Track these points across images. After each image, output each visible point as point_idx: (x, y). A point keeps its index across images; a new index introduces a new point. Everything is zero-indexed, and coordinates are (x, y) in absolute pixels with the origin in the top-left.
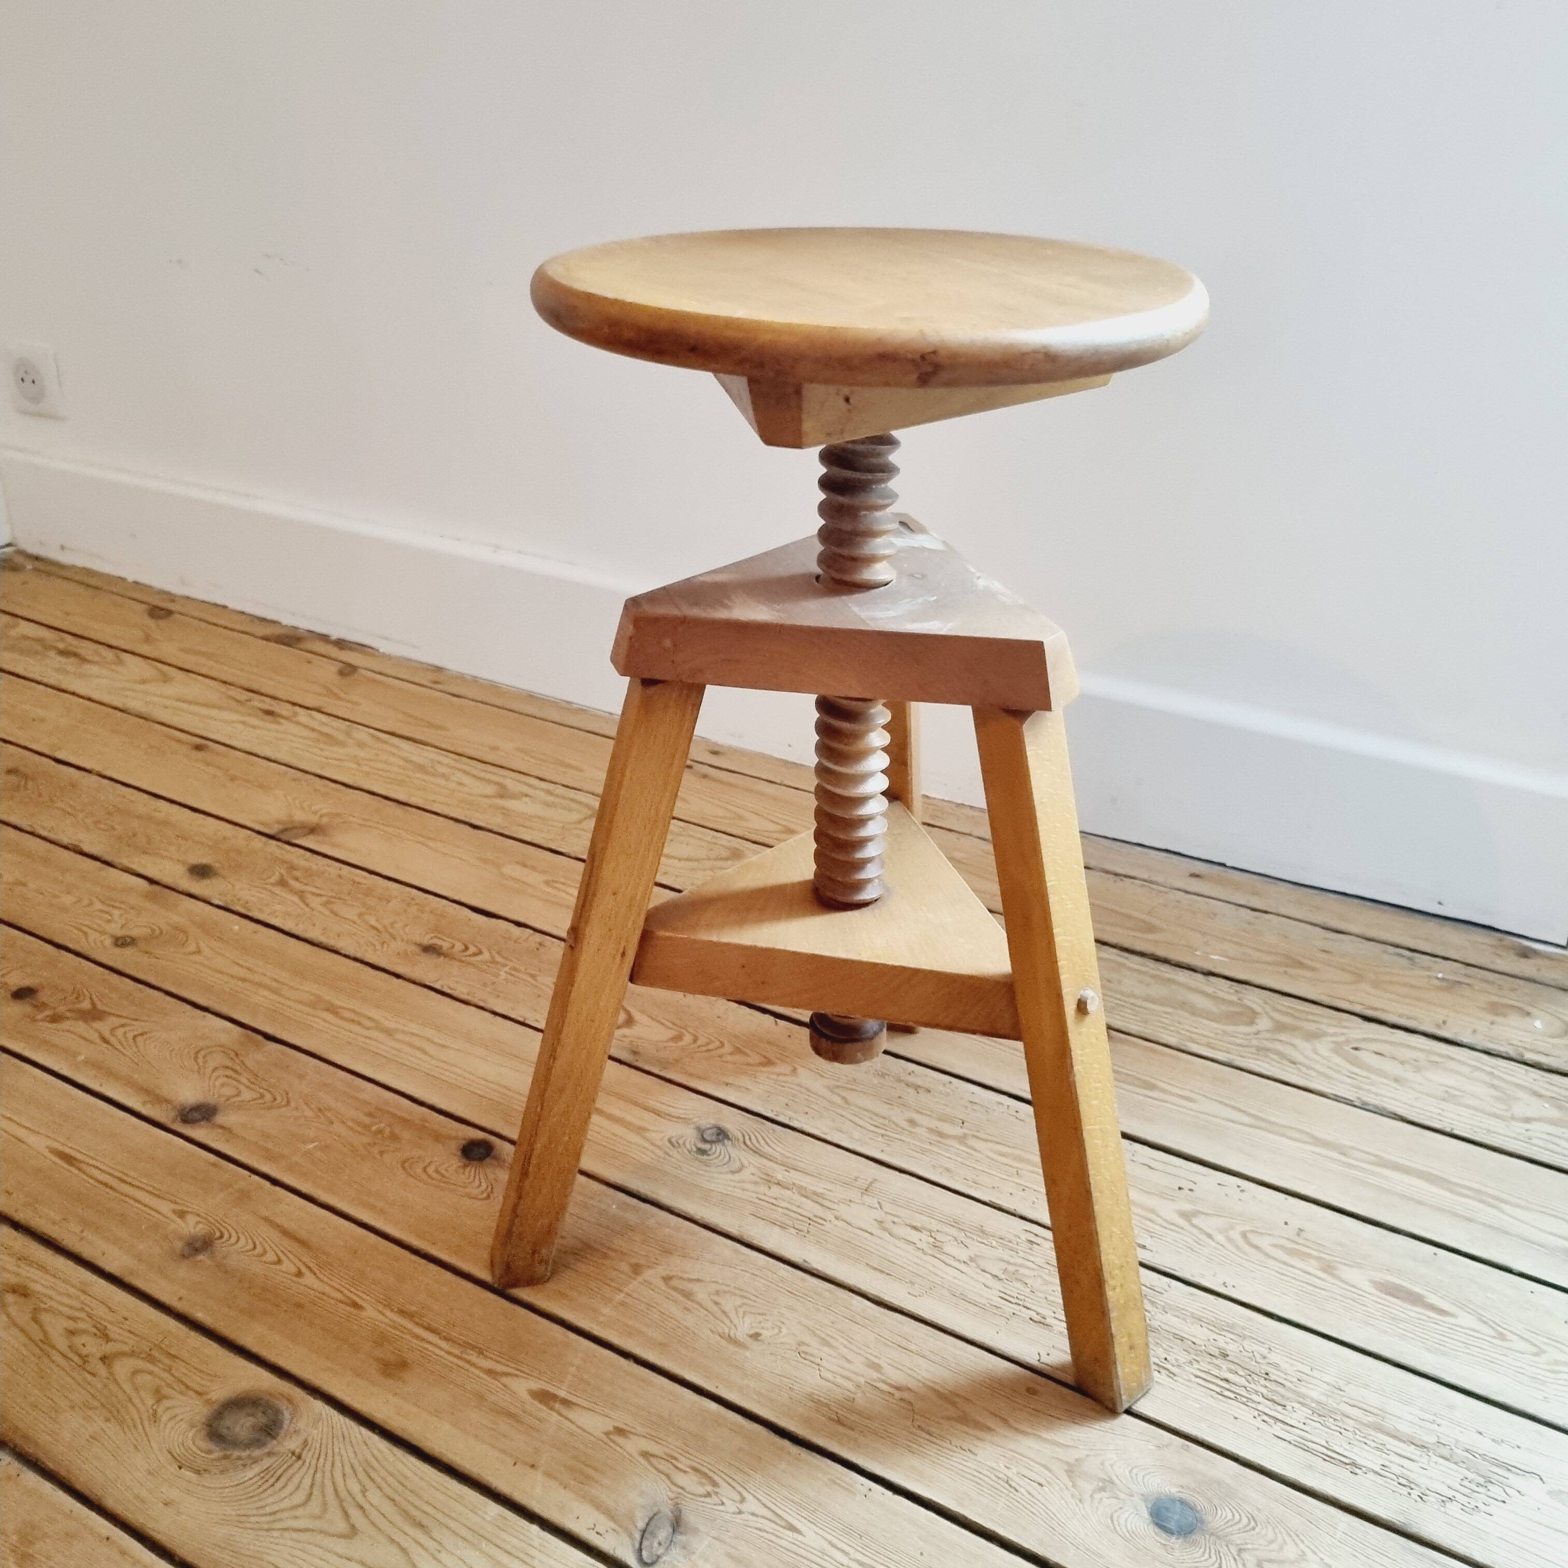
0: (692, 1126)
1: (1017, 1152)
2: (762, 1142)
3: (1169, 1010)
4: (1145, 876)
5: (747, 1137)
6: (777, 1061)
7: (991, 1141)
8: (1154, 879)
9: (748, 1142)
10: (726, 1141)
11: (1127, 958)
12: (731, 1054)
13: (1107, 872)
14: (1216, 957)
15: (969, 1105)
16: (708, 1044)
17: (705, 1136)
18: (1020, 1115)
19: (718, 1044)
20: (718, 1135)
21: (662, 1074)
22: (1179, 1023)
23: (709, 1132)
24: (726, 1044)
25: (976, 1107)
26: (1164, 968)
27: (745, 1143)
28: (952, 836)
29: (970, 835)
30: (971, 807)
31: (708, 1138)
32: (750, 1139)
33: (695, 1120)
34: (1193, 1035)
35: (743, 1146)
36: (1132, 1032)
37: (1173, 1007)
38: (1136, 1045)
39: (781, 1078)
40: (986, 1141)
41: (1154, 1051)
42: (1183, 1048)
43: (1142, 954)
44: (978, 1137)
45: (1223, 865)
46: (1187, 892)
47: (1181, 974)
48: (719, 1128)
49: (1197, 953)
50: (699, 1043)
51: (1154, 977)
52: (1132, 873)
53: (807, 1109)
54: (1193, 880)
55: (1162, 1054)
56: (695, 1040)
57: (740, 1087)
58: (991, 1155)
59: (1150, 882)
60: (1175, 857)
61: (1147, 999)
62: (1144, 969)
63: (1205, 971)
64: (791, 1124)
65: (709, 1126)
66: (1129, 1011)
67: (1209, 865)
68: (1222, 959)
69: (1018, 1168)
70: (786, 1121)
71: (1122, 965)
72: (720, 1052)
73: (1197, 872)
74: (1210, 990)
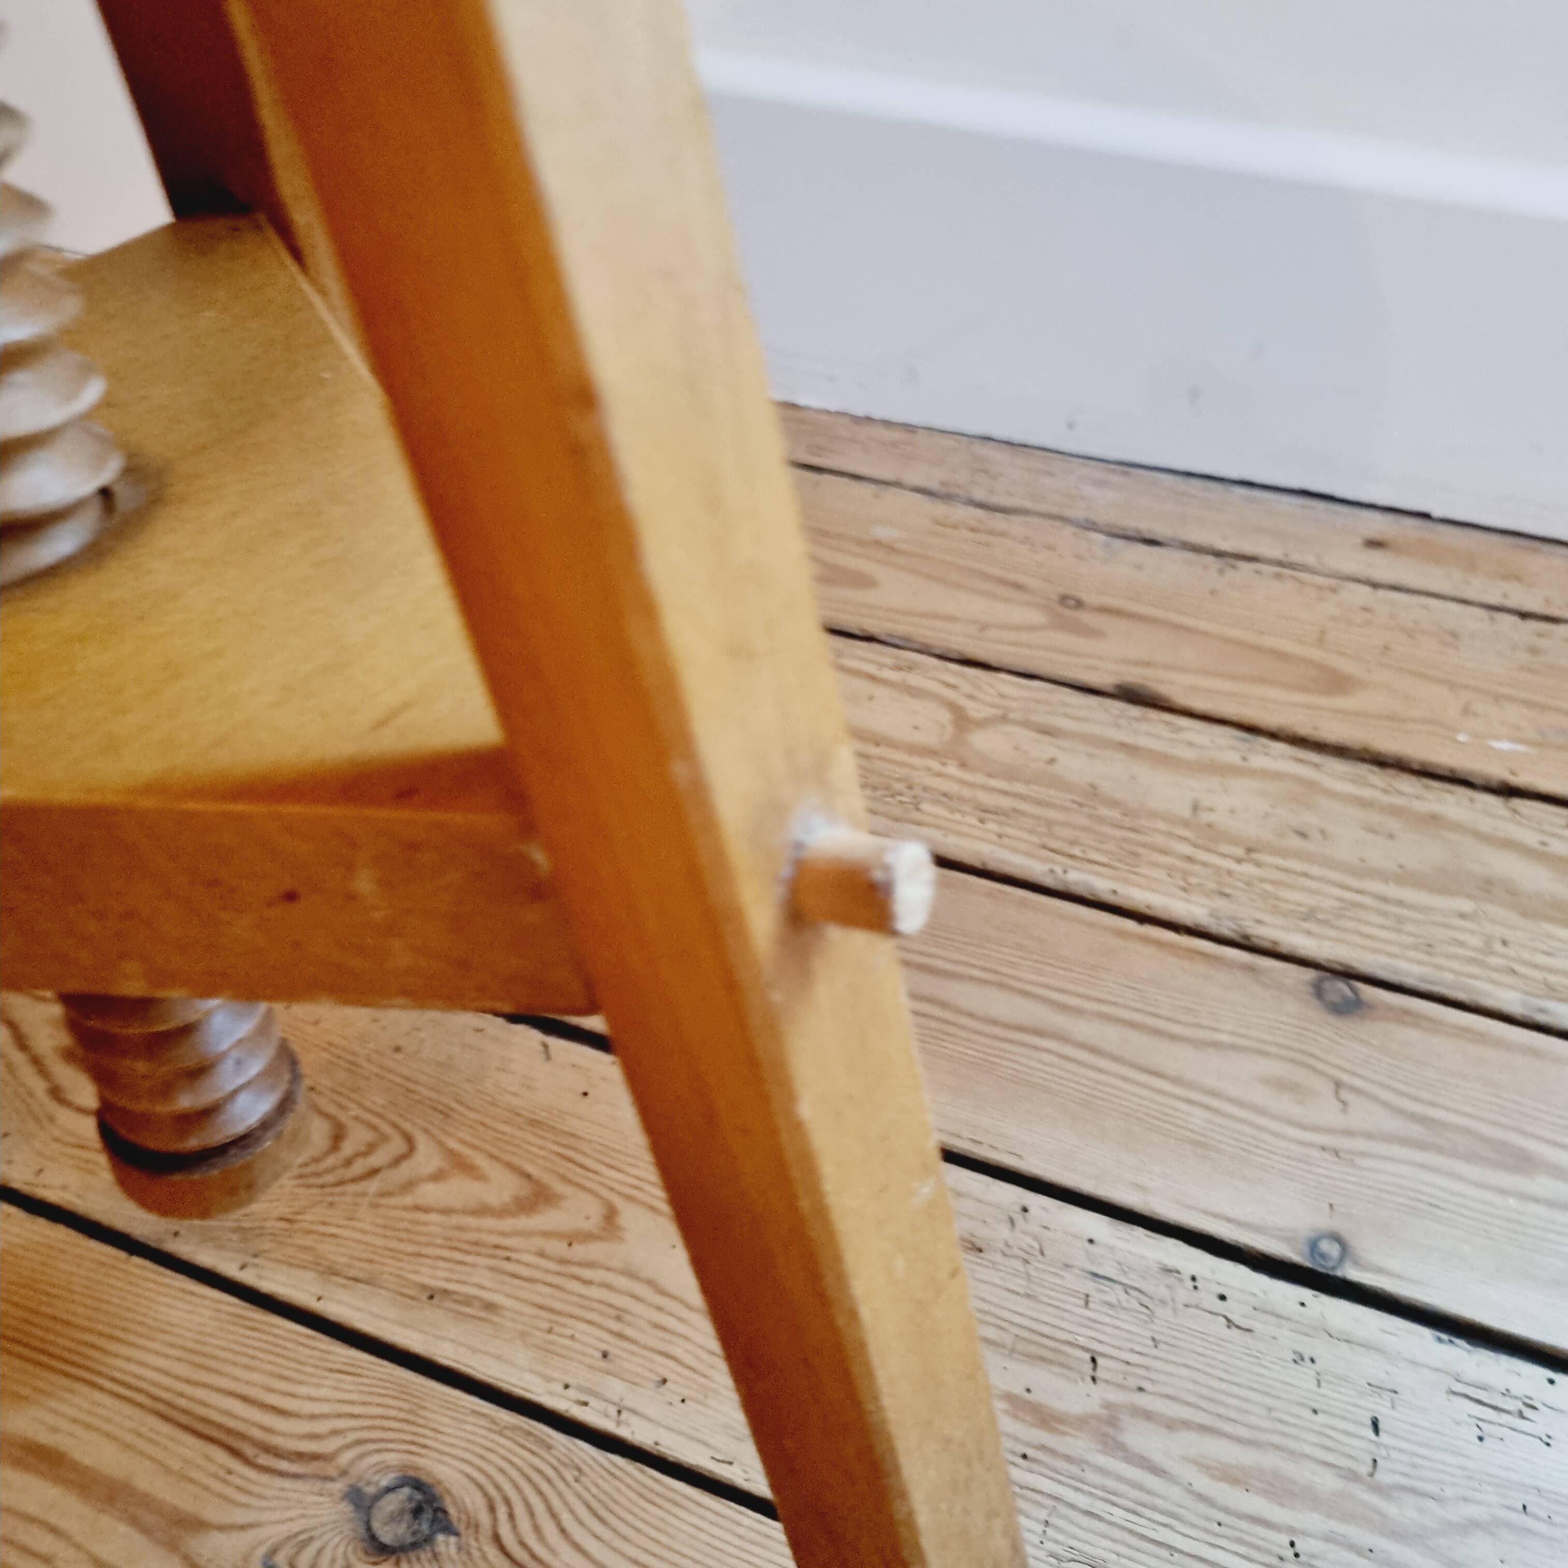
0: (339, 1486)
1: (1269, 1461)
2: (549, 1529)
3: (1467, 906)
4: (1275, 552)
5: (502, 1512)
6: (559, 1187)
7: (1187, 1425)
8: (1296, 558)
9: (505, 1531)
10: (440, 1538)
11: (1316, 766)
12: (438, 1177)
13: (1197, 549)
14: (1505, 746)
15: (1089, 1286)
16: (371, 1148)
17: (376, 1525)
18: (1233, 1309)
19: (397, 1145)
20: (417, 1512)
21: (247, 1277)
22: (1504, 943)
23: (392, 1503)
24: (422, 1143)
25: (1115, 1294)
26: (1407, 784)
27: (497, 1539)
28: (864, 490)
29: (897, 484)
30: (887, 424)
31: (386, 1535)
32: (511, 1516)
33: (345, 1458)
34: (1552, 978)
35: (492, 1552)
36: (1410, 982)
37: (1469, 896)
38: (1435, 1026)
39: (579, 1251)
40: (1172, 1425)
41: (1481, 1038)
42: (1541, 1018)
43: (1340, 751)
44: (1148, 1416)
45: (1425, 516)
46: (1375, 585)
47: (1449, 797)
48: (418, 1485)
49: (1462, 738)
50: (348, 1148)
51: (1394, 811)
52: (1247, 548)
53: (665, 1367)
54: (1376, 556)
55: (1499, 1043)
56: (338, 1136)
57: (467, 1301)
58: (1203, 1483)
59: (1292, 566)
60: (1320, 505)
61: (1404, 877)
62: (1367, 793)
63: (1494, 784)
64: (623, 1432)
65: (385, 1482)
66: (1379, 920)
67: (1390, 518)
68: (1520, 748)
69: (1291, 1530)
70: (607, 1425)
71: (1310, 784)
72: (405, 1171)
73: (1377, 536)
74: (1530, 838)
